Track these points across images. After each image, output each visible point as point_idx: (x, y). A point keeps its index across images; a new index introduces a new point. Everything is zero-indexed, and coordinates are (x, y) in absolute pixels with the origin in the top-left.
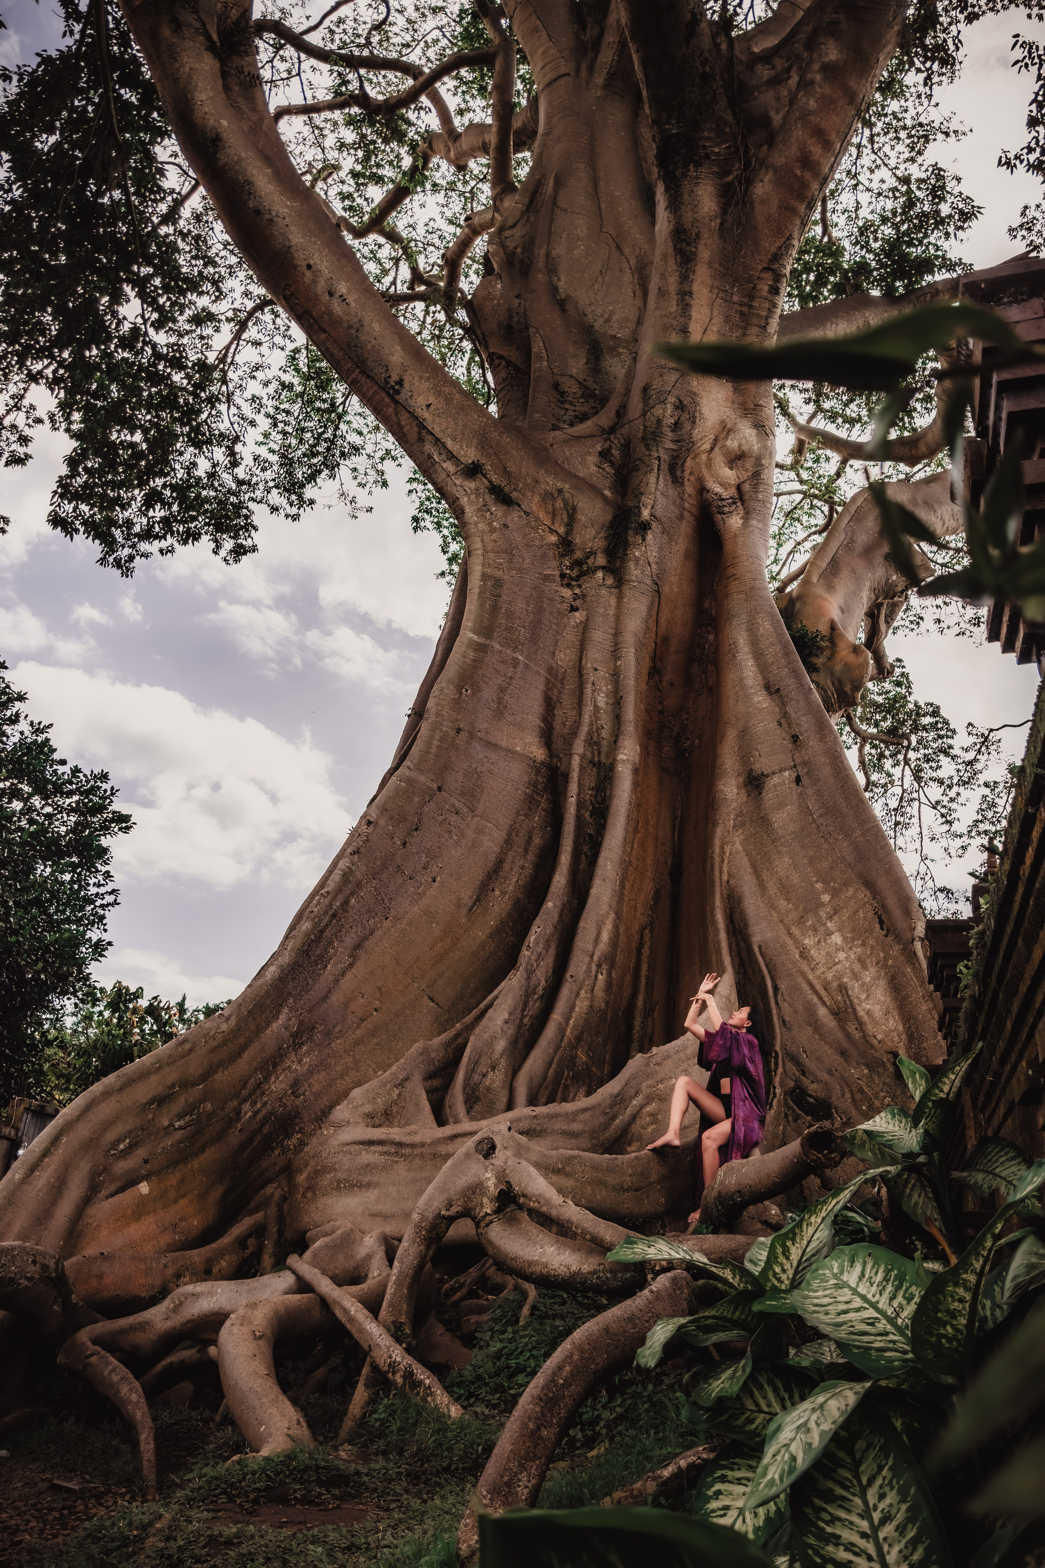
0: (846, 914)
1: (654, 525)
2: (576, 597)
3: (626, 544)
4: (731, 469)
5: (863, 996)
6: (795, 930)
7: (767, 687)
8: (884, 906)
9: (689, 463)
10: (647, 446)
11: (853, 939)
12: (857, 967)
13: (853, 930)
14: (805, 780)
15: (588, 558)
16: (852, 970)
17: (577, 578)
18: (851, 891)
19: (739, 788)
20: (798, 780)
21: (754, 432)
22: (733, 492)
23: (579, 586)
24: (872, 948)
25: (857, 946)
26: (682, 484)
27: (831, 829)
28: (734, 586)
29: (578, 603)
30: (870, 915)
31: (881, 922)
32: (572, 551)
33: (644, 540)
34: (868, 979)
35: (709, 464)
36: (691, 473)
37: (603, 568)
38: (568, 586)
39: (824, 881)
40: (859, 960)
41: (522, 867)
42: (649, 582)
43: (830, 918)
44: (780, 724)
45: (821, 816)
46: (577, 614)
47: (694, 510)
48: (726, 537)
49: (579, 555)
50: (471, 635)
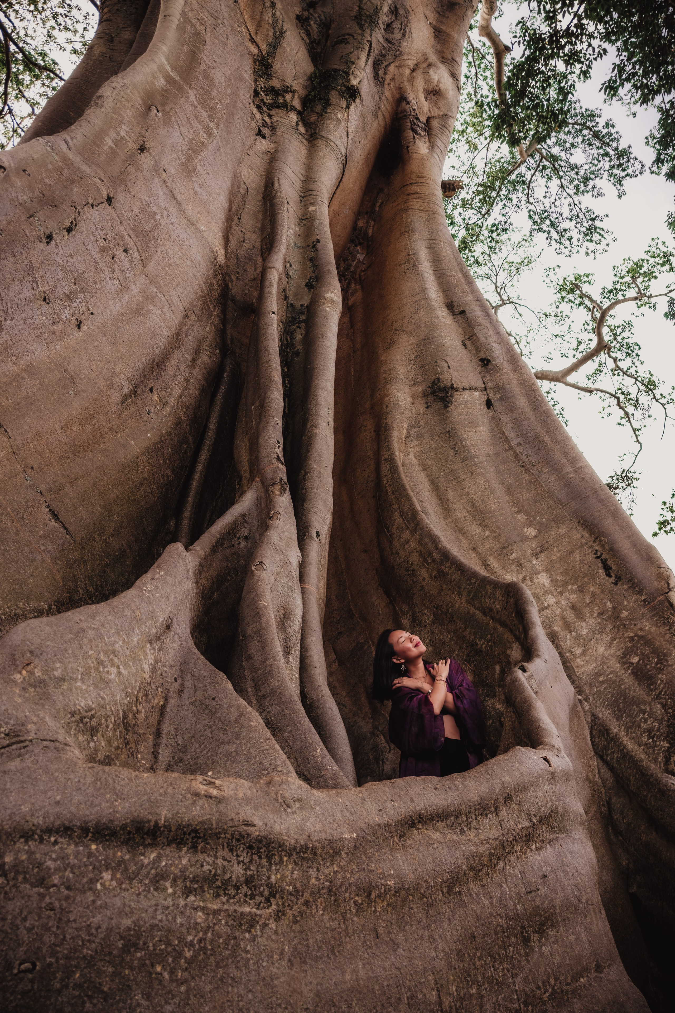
0: (556, 555)
1: (358, 101)
2: (265, 125)
3: (327, 103)
4: (426, 99)
5: (578, 651)
6: (492, 560)
7: (450, 306)
8: (613, 551)
9: (392, 68)
10: (361, 26)
11: (565, 583)
12: (570, 616)
13: (566, 572)
14: (497, 404)
15: (287, 92)
16: (564, 619)
17: (271, 107)
18: (563, 530)
19: (413, 397)
20: (489, 404)
21: (451, 79)
22: (423, 119)
23: (270, 116)
24: (593, 595)
25: (571, 591)
26: (382, 84)
27: (533, 459)
28: (415, 204)
29: (266, 131)
30: (590, 558)
31: (607, 569)
32: (269, 76)
33: (348, 107)
34: (585, 632)
35: (411, 80)
36: (393, 79)
37: (299, 113)
38: (258, 107)
39: (527, 514)
40: (573, 607)
41: (187, 380)
42: (343, 152)
43: (537, 555)
44: (465, 345)
45: (519, 444)
46: (264, 141)
47: (387, 115)
48: (415, 156)
49: (275, 83)
50: (164, 60)
